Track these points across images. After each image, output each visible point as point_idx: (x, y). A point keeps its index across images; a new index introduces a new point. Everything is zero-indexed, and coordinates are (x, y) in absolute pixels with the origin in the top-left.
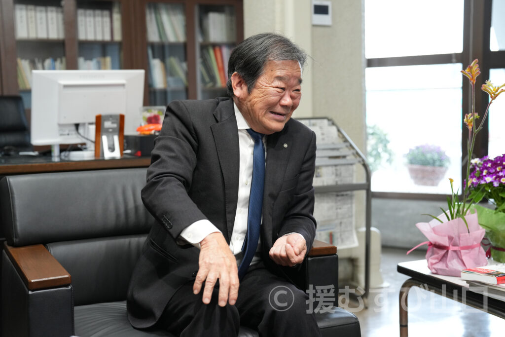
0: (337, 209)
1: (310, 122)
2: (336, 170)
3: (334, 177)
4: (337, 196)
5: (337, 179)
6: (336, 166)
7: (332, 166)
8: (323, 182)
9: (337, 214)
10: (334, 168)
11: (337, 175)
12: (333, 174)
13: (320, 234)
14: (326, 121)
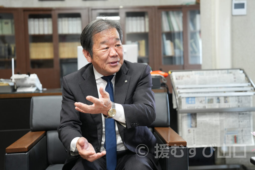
0: (239, 122)
1: (228, 71)
2: (239, 99)
3: (237, 103)
4: (239, 114)
5: (239, 104)
6: (238, 96)
7: (236, 96)
8: (229, 105)
9: (239, 125)
10: (237, 98)
11: (239, 102)
12: (236, 101)
13: (228, 136)
14: (239, 71)
